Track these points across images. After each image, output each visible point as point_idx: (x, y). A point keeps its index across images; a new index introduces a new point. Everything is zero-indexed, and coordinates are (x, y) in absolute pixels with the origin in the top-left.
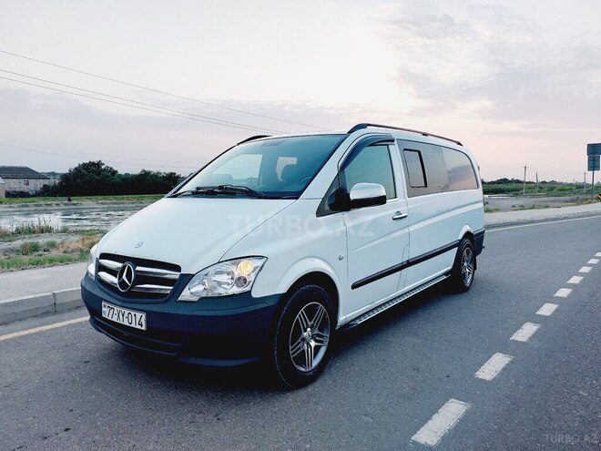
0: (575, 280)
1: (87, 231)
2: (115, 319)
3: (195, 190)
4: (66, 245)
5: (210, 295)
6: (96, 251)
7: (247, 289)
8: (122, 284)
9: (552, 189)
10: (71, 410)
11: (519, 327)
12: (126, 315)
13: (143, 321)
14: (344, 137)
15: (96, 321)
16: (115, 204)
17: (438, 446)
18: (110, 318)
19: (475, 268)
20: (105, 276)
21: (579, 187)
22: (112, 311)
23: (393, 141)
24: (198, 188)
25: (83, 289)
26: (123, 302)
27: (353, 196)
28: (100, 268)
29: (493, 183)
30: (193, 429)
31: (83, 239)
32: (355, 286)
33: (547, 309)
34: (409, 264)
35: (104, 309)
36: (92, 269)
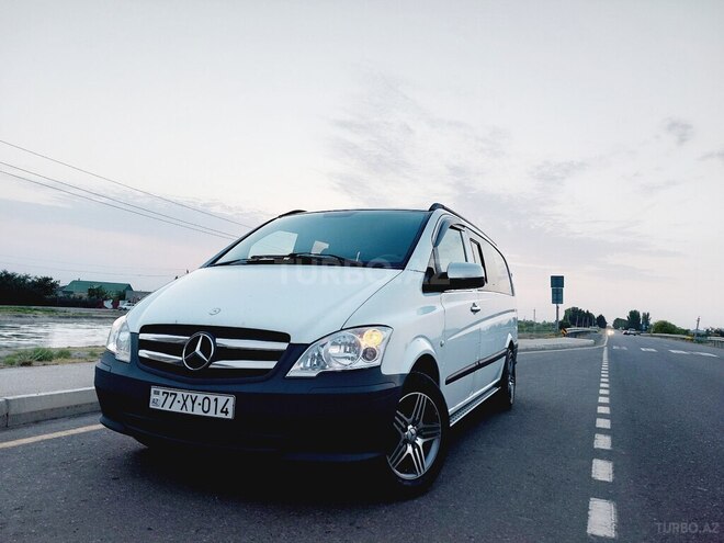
2: (176, 409)
8: (192, 360)
12: (199, 401)
13: (230, 407)
14: (428, 214)
18: (166, 409)
22: (171, 398)
25: (109, 374)
26: (193, 384)
32: (447, 382)
34: (479, 365)
35: (154, 397)
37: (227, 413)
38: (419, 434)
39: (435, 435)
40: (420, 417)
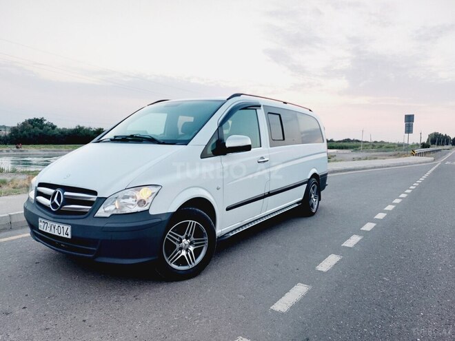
0: (390, 208)
1: (33, 172)
2: (48, 231)
3: (113, 138)
4: (15, 182)
5: (119, 213)
6: (35, 181)
7: (146, 208)
8: (54, 205)
9: (381, 147)
10: (27, 295)
11: (348, 238)
12: (56, 228)
13: (69, 232)
14: (223, 103)
15: (34, 232)
16: (55, 151)
17: (288, 312)
18: (44, 230)
19: (320, 200)
20: (41, 199)
21: (400, 145)
22: (46, 225)
23: (260, 106)
24: (115, 137)
25: (25, 209)
26: (54, 218)
27: (229, 144)
28: (39, 194)
29: (339, 141)
30: (118, 306)
31: (29, 178)
32: (228, 209)
33: (369, 227)
34: (270, 194)
35: (40, 224)
36: (32, 194)
37: (68, 235)
38: (191, 243)
39: (204, 244)
40: (191, 233)
